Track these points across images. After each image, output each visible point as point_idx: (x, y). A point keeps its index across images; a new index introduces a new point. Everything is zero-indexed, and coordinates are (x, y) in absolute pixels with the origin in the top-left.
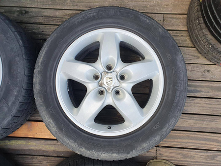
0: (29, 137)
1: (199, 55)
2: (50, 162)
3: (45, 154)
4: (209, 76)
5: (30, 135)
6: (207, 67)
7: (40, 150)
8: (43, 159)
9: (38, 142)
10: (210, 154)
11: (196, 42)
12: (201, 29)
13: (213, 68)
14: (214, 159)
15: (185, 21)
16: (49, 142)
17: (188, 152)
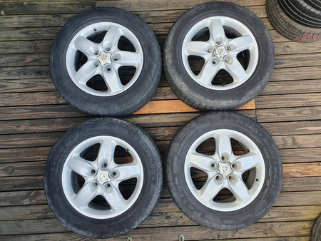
1: (279, 35)
2: (171, 131)
4: (289, 51)
6: (286, 44)
8: (166, 129)
9: (159, 116)
10: (297, 110)
11: (275, 24)
12: (279, 13)
13: (291, 44)
14: (301, 114)
15: (265, 10)
16: (171, 115)
17: (280, 111)
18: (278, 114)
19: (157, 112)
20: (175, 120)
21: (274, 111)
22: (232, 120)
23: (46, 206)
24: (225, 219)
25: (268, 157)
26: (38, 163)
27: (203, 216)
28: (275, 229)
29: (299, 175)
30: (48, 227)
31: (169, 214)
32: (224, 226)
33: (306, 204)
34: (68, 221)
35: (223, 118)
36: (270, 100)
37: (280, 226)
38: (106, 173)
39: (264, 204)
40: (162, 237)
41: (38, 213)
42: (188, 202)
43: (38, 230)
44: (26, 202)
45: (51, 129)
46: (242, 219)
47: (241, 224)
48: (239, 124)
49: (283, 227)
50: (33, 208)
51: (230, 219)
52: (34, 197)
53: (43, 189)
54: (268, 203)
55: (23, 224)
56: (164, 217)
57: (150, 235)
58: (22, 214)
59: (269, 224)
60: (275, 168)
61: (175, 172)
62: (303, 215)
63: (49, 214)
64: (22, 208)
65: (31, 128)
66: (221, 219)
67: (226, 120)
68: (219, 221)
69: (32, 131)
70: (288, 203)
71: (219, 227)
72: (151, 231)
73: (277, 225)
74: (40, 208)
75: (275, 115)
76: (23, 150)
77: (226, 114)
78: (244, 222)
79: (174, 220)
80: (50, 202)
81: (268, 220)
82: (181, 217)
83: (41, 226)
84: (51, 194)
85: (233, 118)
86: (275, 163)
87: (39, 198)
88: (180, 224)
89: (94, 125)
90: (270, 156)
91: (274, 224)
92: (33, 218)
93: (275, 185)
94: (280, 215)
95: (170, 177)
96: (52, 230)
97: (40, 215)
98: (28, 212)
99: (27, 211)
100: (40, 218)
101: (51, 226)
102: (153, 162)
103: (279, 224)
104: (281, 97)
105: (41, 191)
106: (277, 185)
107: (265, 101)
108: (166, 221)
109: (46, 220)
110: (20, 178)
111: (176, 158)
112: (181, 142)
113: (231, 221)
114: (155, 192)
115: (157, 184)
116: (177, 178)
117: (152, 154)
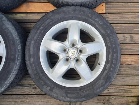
9: (33, 14)
18: (122, 17)
19: (32, 11)
21: (119, 15)
22: (82, 13)
24: (69, 93)
25: (109, 45)
27: (51, 90)
28: (111, 101)
29: (132, 63)
32: (68, 99)
33: (135, 84)
35: (75, 11)
36: (117, 7)
37: (115, 99)
39: (102, 83)
40: (29, 102)
42: (40, 78)
46: (83, 94)
47: (82, 98)
48: (88, 16)
49: (117, 100)
51: (74, 93)
54: (106, 82)
56: (32, 87)
57: (20, 100)
59: (107, 97)
60: (115, 55)
61: (31, 53)
62: (133, 93)
66: (66, 93)
67: (77, 12)
68: (64, 95)
70: (123, 83)
71: (64, 99)
72: (22, 97)
73: (113, 98)
75: (119, 19)
77: (78, 8)
78: (84, 97)
79: (39, 90)
81: (107, 94)
85: (83, 11)
86: (115, 50)
88: (43, 93)
90: (111, 44)
91: (111, 97)
93: (113, 68)
94: (116, 91)
95: (27, 57)
102: (14, 44)
103: (115, 97)
104: (125, 5)
106: (115, 69)
107: (113, 7)
111: (33, 42)
112: (38, 29)
113: (74, 95)
114: (14, 68)
115: (16, 62)
116: (32, 58)
117: (13, 37)
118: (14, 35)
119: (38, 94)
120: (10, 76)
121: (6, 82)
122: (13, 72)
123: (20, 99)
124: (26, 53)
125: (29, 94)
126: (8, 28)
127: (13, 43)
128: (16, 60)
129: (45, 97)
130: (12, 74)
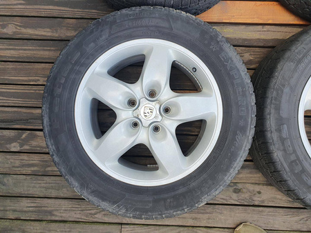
0: (224, 21)
2: (254, 55)
3: (246, 43)
5: (225, 19)
7: (240, 39)
8: (245, 50)
9: (236, 28)
16: (251, 28)
19: (232, 21)
20: (263, 37)
23: (46, 157)
26: (35, 88)
30: (47, 188)
31: (240, 186)
34: (83, 185)
38: (155, 106)
40: (226, 220)
41: (33, 165)
43: (32, 192)
44: (15, 147)
45: (56, 35)
50: (25, 157)
52: (26, 141)
53: (41, 130)
55: (9, 180)
56: (231, 189)
58: (7, 165)
63: (49, 169)
64: (8, 157)
65: (23, 30)
69: (25, 36)
74: (35, 159)
76: (11, 66)
79: (247, 196)
80: (52, 148)
82: (259, 193)
83: (38, 186)
84: (54, 135)
87: (34, 143)
88: (256, 203)
89: (138, 17)
92: (24, 172)
96: (54, 194)
97: (36, 168)
98: (17, 163)
99: (15, 161)
100: (34, 174)
101: (52, 188)
105: (38, 133)
108: (234, 196)
109: (45, 178)
110: (7, 109)
111: (287, 90)
114: (244, 148)
115: (248, 134)
116: (285, 126)
117: (242, 79)
118: (243, 74)
119: (246, 204)
120: (235, 165)
121: (226, 178)
122: (241, 155)
123: (207, 213)
124: (270, 114)
125: (226, 203)
126: (231, 59)
127: (243, 91)
128: (249, 128)
129: (262, 211)
130: (238, 159)
